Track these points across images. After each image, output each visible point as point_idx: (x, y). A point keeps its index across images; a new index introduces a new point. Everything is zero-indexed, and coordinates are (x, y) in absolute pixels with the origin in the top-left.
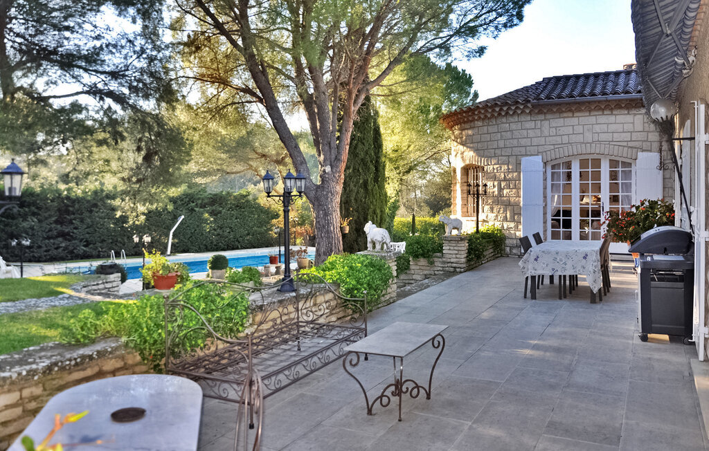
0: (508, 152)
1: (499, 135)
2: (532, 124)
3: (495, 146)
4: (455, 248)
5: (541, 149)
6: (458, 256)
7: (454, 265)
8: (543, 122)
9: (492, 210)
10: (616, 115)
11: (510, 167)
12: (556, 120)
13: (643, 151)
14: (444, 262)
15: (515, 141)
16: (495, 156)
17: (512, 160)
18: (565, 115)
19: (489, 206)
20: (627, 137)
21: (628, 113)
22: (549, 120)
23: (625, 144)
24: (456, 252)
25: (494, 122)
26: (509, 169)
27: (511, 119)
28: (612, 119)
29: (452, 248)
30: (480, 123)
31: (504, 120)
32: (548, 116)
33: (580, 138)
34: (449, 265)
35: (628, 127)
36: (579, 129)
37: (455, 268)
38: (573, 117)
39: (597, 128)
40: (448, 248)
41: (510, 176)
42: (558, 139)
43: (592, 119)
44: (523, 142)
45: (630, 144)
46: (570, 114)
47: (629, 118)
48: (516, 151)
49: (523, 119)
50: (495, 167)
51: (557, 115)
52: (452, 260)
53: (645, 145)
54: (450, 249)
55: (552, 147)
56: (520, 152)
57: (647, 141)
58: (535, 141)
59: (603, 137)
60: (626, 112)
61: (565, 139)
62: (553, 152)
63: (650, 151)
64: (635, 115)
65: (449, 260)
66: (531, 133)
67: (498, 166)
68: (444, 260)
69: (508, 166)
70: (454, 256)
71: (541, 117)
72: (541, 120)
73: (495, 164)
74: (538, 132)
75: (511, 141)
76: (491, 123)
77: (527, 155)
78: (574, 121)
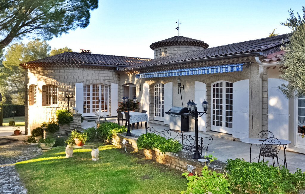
0: (69, 81)
1: (65, 74)
2: (79, 71)
3: (63, 78)
4: (78, 118)
5: (82, 80)
6: (79, 121)
7: (78, 125)
8: (83, 71)
9: (61, 103)
10: (105, 71)
11: (70, 86)
12: (87, 71)
13: (112, 83)
14: (73, 124)
15: (72, 77)
16: (63, 82)
17: (71, 83)
18: (90, 69)
19: (60, 102)
20: (108, 78)
21: (109, 71)
22: (85, 70)
23: (107, 80)
24: (78, 120)
25: (63, 69)
26: (69, 87)
27: (71, 69)
28: (104, 72)
29: (77, 119)
30: (56, 68)
31: (68, 68)
32: (85, 69)
33: (94, 78)
34: (76, 125)
35: (109, 75)
36: (94, 74)
37: (78, 126)
38: (93, 70)
39: (100, 75)
40: (75, 119)
41: (70, 90)
42: (88, 77)
43: (98, 72)
44: (76, 77)
45: (109, 81)
46: (92, 69)
47: (109, 72)
48: (73, 80)
49: (75, 69)
50: (63, 86)
51: (87, 69)
52: (77, 123)
53: (113, 81)
54: (76, 119)
55: (86, 80)
56: (74, 81)
57: (113, 80)
58: (80, 77)
59: (102, 78)
60: (108, 70)
61: (90, 78)
62: (86, 82)
63: (114, 83)
64: (110, 71)
65: (76, 123)
66: (79, 74)
67: (64, 86)
68: (74, 123)
69: (69, 86)
70: (78, 121)
71: (82, 69)
72: (82, 70)
73: (63, 85)
74: (81, 74)
75: (71, 77)
76: (61, 69)
77: (77, 82)
78: (93, 72)
